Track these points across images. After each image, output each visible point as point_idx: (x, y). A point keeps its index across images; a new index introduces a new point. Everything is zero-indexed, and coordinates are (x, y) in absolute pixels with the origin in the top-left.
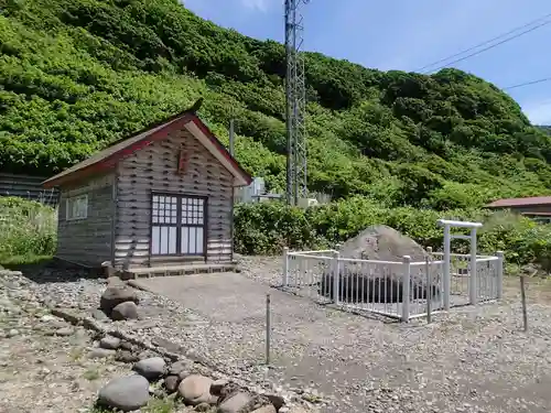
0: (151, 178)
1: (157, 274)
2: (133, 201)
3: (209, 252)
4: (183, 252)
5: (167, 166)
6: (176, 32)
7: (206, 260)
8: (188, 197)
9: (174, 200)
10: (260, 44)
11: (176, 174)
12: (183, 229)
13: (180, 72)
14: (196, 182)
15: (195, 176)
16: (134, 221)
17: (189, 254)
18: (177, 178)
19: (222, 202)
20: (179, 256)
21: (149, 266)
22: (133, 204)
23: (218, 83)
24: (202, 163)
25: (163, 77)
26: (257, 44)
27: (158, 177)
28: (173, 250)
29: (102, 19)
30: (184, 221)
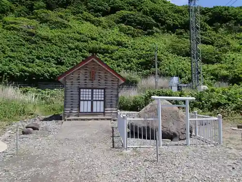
0: (79, 82)
1: (82, 120)
2: (72, 91)
3: (106, 112)
4: (94, 111)
5: (86, 77)
6: (162, 15)
7: (104, 115)
8: (96, 89)
9: (90, 90)
10: (210, 9)
11: (90, 80)
12: (94, 102)
13: (164, 32)
14: (99, 83)
15: (99, 80)
16: (72, 99)
17: (97, 112)
18: (91, 82)
19: (112, 90)
20: (92, 113)
21: (78, 117)
22: (72, 93)
23: (181, 34)
24: (102, 75)
25: (155, 36)
26: (208, 10)
27: (82, 82)
28: (89, 110)
29: (131, 18)
30: (94, 99)
